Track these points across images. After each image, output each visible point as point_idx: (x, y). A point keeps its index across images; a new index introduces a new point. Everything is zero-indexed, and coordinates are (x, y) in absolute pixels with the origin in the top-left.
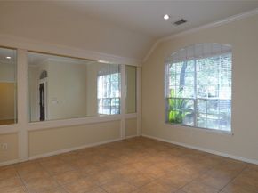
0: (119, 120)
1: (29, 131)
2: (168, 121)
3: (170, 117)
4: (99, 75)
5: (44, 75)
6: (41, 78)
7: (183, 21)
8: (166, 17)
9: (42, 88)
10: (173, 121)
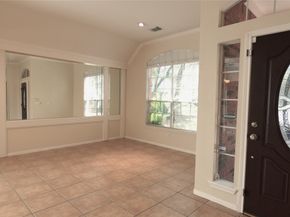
0: (102, 122)
1: (8, 129)
2: (149, 123)
3: (152, 119)
4: (85, 76)
5: (26, 74)
6: (23, 77)
7: (158, 29)
8: (141, 25)
9: (24, 87)
10: (153, 123)
